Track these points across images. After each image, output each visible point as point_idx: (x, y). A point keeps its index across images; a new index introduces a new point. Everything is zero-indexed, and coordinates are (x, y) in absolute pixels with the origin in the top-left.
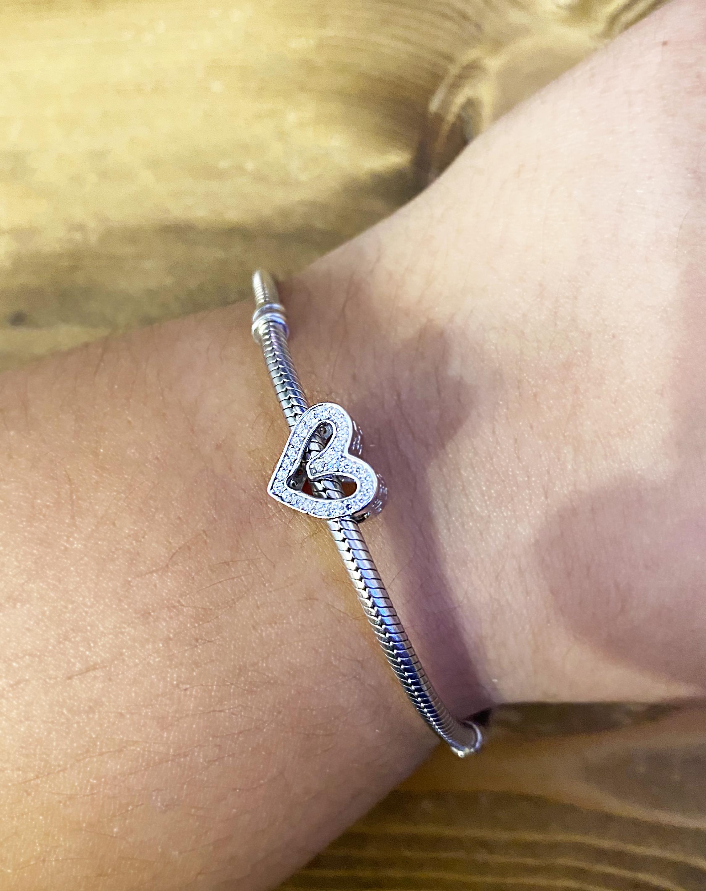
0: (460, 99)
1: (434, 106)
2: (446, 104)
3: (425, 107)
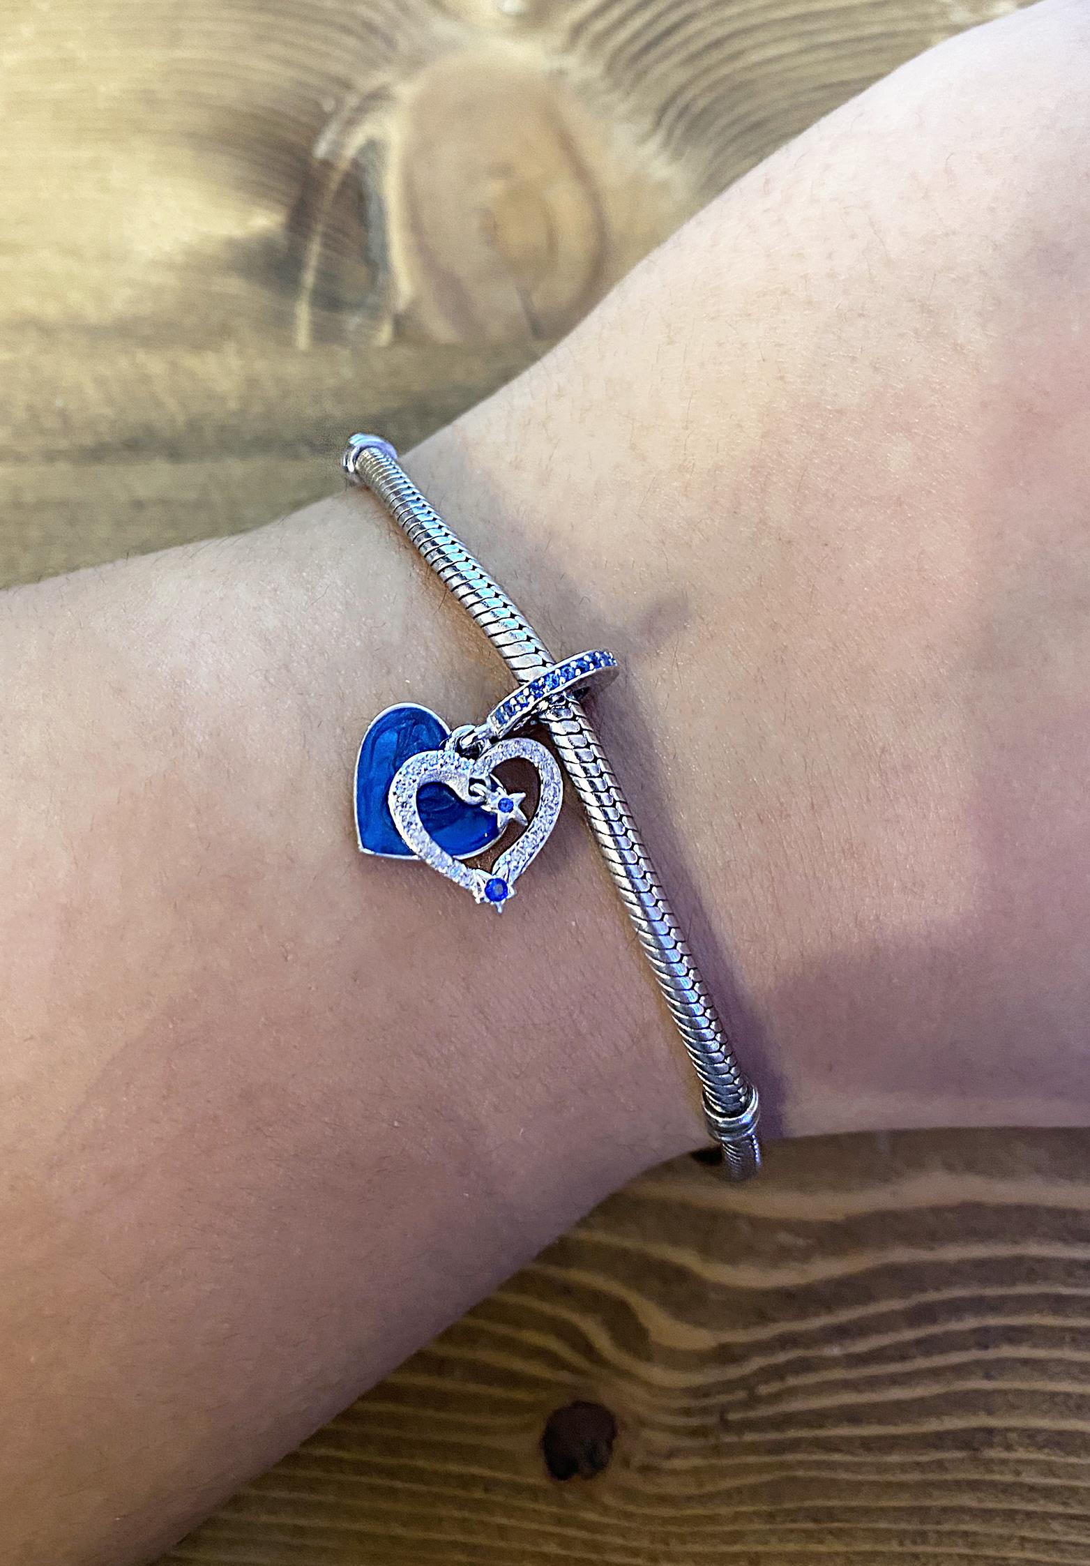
0: (357, 140)
1: (322, 149)
2: (338, 145)
3: (308, 151)
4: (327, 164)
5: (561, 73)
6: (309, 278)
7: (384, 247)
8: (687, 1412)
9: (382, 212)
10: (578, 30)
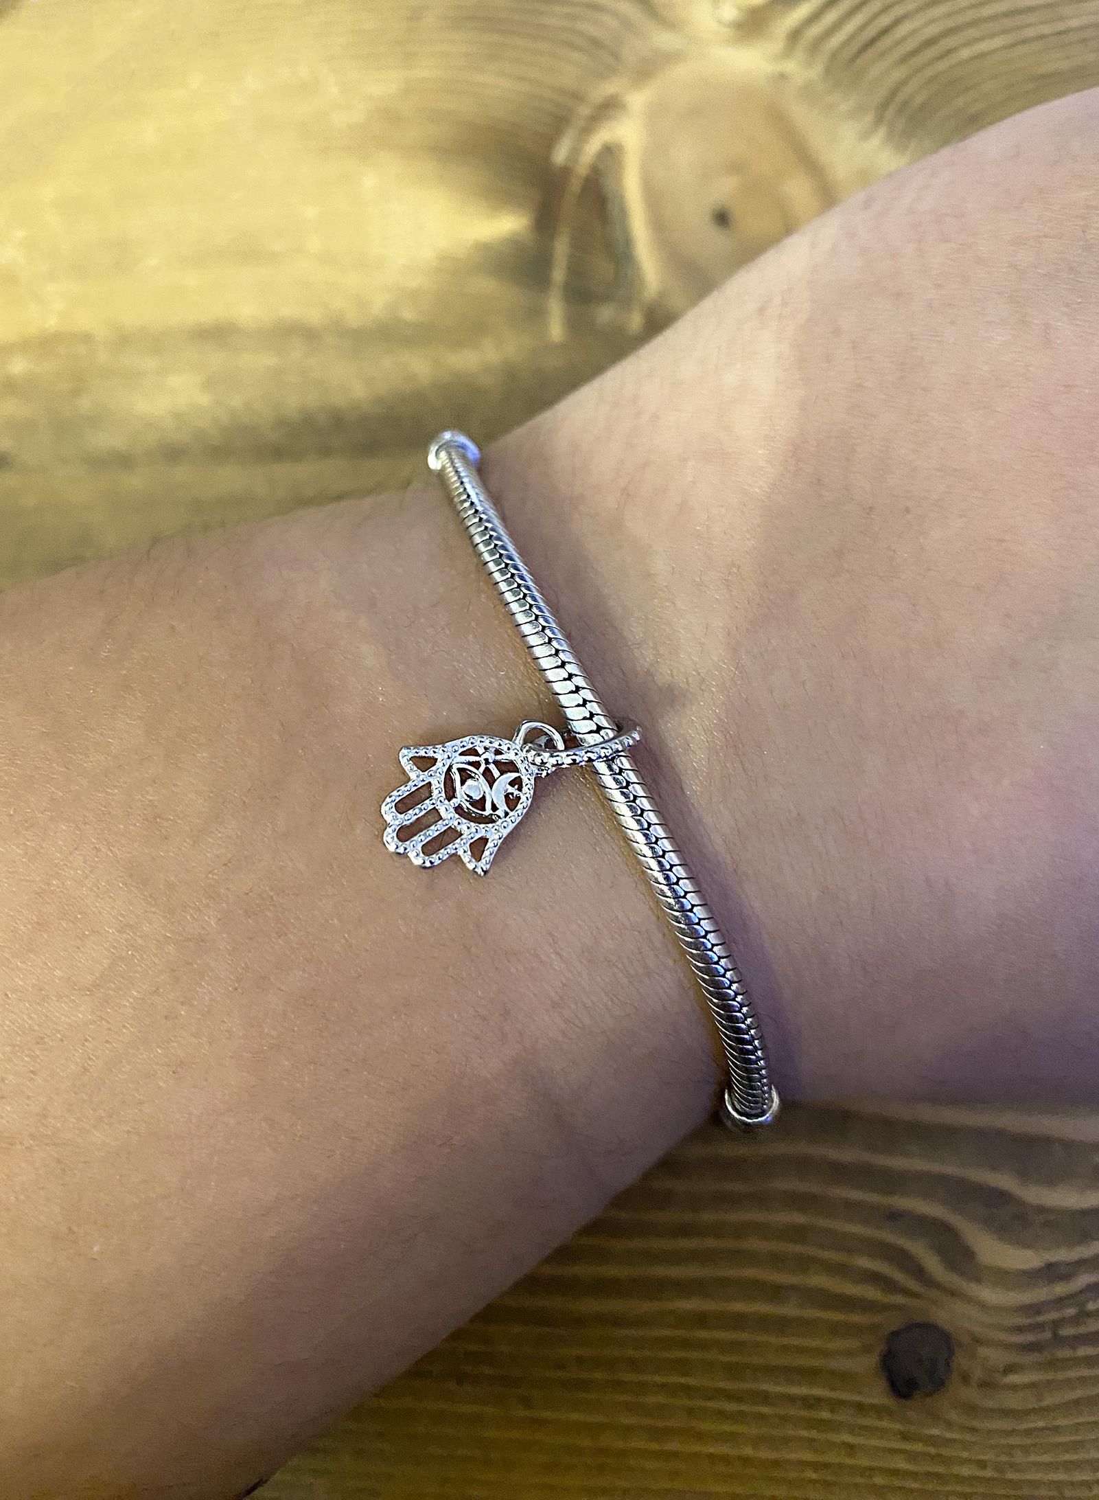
0: (593, 146)
1: (560, 155)
2: (575, 151)
3: (547, 158)
4: (566, 171)
5: (782, 76)
6: (558, 275)
7: (628, 242)
8: (1020, 1329)
9: (624, 213)
10: (795, 36)
